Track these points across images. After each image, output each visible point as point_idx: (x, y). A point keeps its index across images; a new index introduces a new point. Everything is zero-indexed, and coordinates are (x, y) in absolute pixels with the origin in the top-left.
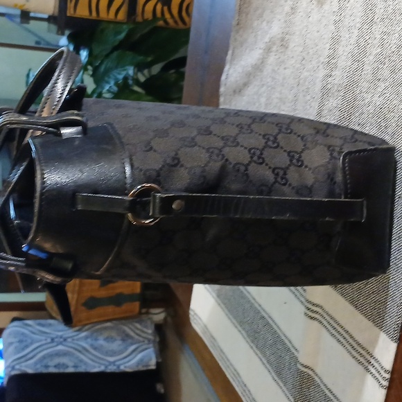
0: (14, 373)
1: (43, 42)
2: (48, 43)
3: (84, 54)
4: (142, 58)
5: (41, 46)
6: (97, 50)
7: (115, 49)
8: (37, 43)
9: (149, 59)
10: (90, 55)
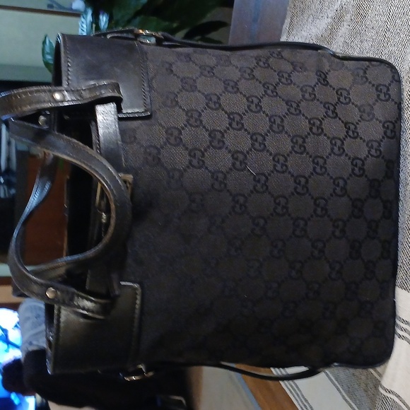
0: (31, 348)
1: (55, 5)
2: (60, 7)
3: (104, 20)
4: (167, 23)
5: (55, 10)
6: (118, 15)
7: (138, 14)
8: (50, 6)
9: (175, 25)
10: (110, 20)
